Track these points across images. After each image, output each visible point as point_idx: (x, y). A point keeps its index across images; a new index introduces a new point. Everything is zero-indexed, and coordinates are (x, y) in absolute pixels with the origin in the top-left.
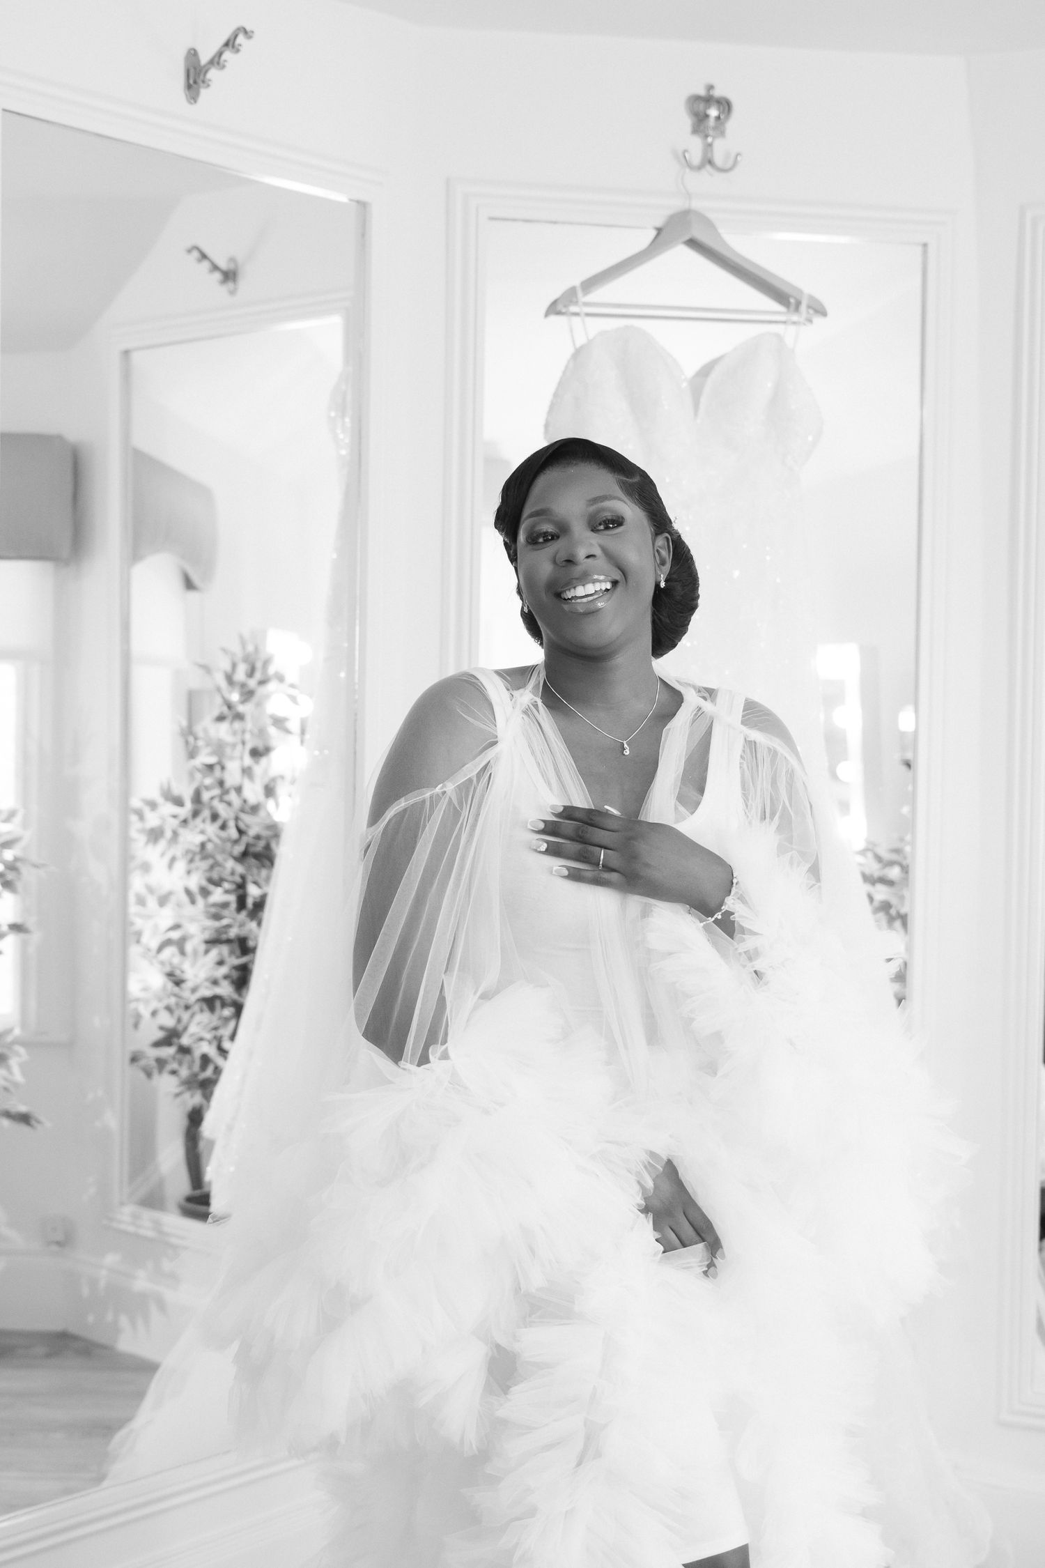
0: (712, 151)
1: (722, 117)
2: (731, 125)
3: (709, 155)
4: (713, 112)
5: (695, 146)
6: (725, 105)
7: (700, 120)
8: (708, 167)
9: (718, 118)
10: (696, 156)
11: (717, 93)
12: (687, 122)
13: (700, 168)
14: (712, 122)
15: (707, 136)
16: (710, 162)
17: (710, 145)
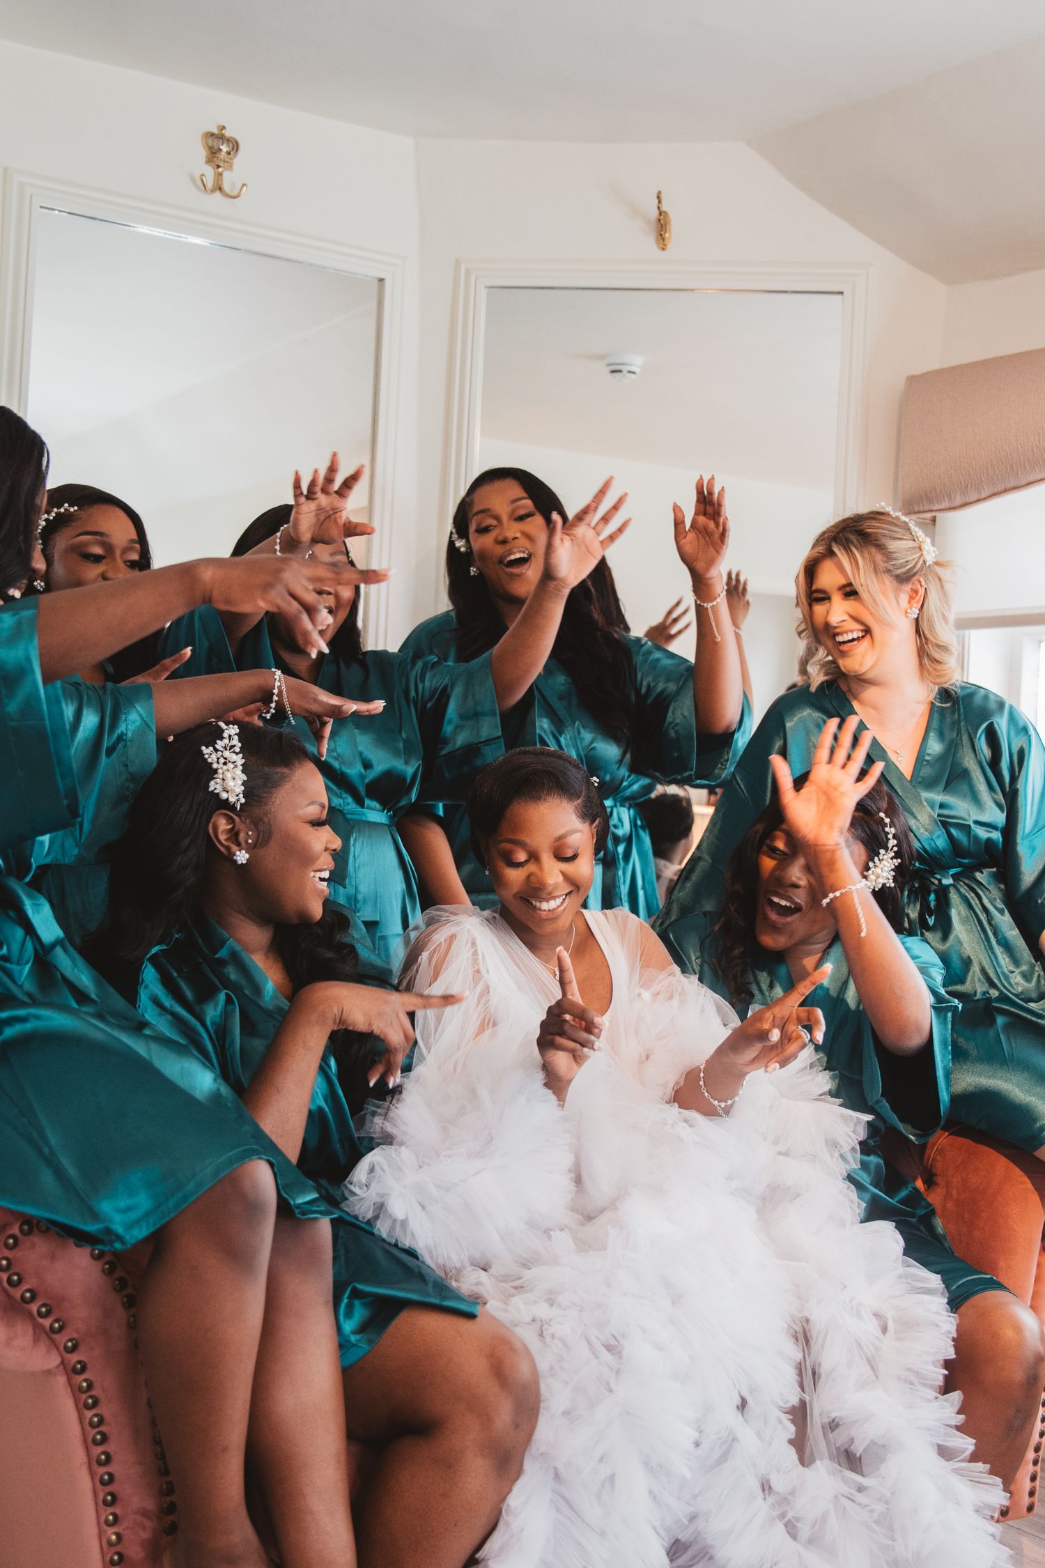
0: (222, 180)
1: (232, 153)
2: (239, 161)
3: (220, 182)
4: (224, 148)
5: (209, 172)
6: (235, 146)
7: (213, 153)
8: (218, 193)
9: (229, 153)
10: (210, 182)
11: (227, 133)
12: (202, 154)
13: (213, 191)
14: (223, 155)
15: (218, 167)
16: (220, 189)
17: (221, 174)
